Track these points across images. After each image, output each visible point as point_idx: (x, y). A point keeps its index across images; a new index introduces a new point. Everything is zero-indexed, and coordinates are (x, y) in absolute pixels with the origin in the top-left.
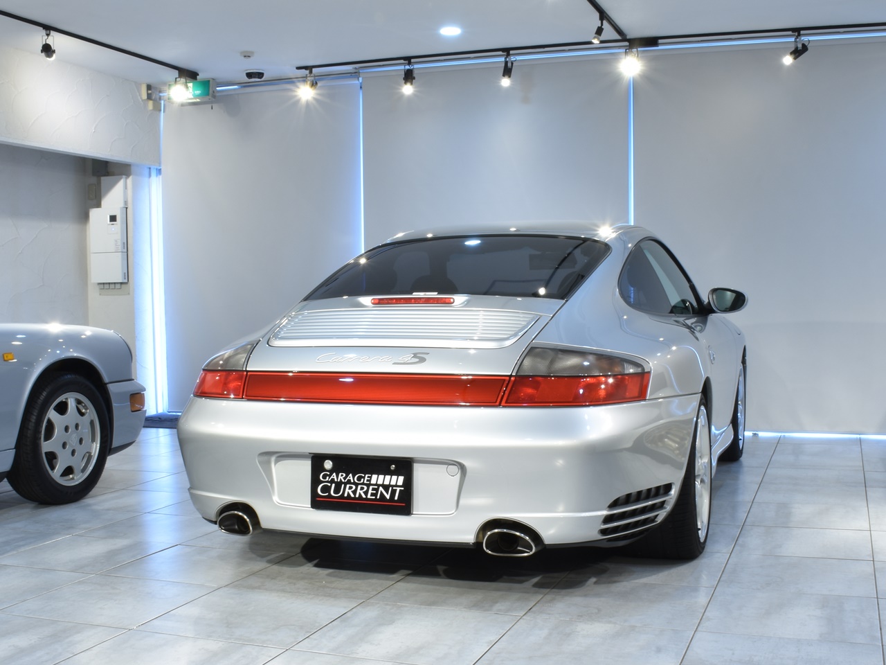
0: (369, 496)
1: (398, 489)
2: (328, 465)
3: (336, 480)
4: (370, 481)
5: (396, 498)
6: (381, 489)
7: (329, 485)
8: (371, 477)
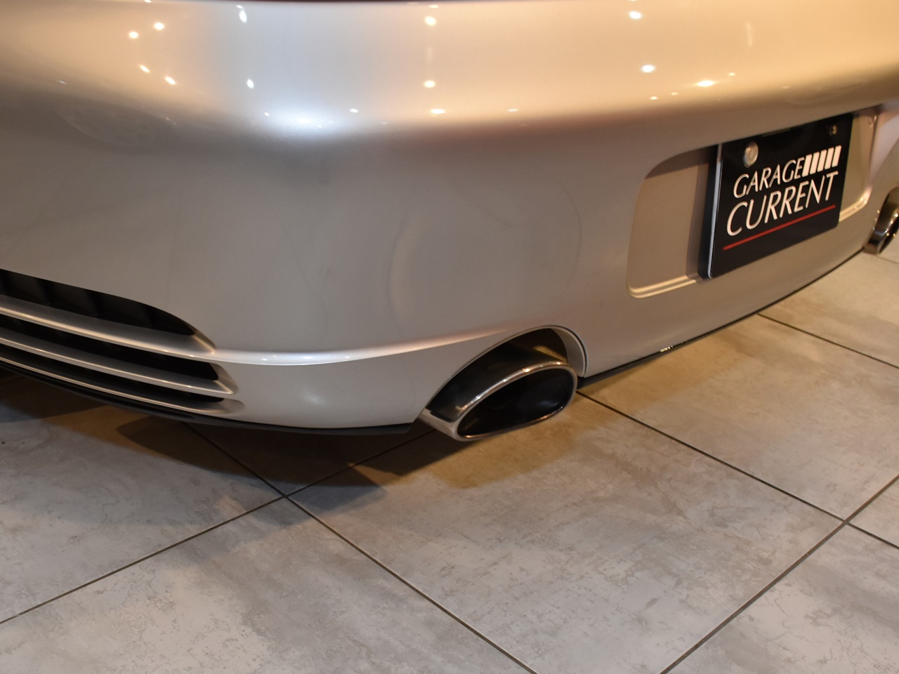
0: (796, 209)
1: (831, 175)
2: (751, 155)
3: (757, 190)
4: (800, 172)
5: (827, 198)
6: (813, 184)
7: (745, 204)
8: (802, 163)
